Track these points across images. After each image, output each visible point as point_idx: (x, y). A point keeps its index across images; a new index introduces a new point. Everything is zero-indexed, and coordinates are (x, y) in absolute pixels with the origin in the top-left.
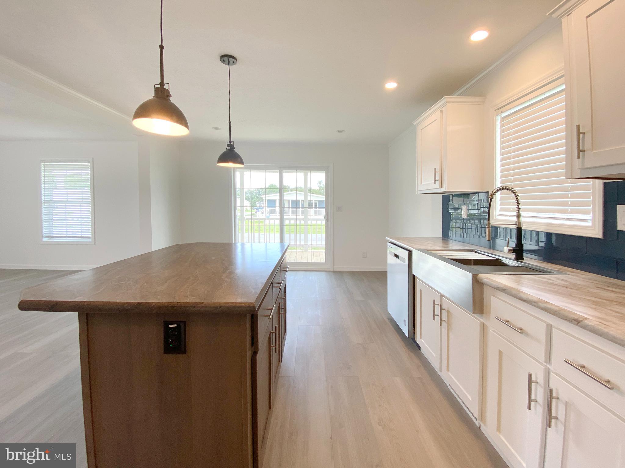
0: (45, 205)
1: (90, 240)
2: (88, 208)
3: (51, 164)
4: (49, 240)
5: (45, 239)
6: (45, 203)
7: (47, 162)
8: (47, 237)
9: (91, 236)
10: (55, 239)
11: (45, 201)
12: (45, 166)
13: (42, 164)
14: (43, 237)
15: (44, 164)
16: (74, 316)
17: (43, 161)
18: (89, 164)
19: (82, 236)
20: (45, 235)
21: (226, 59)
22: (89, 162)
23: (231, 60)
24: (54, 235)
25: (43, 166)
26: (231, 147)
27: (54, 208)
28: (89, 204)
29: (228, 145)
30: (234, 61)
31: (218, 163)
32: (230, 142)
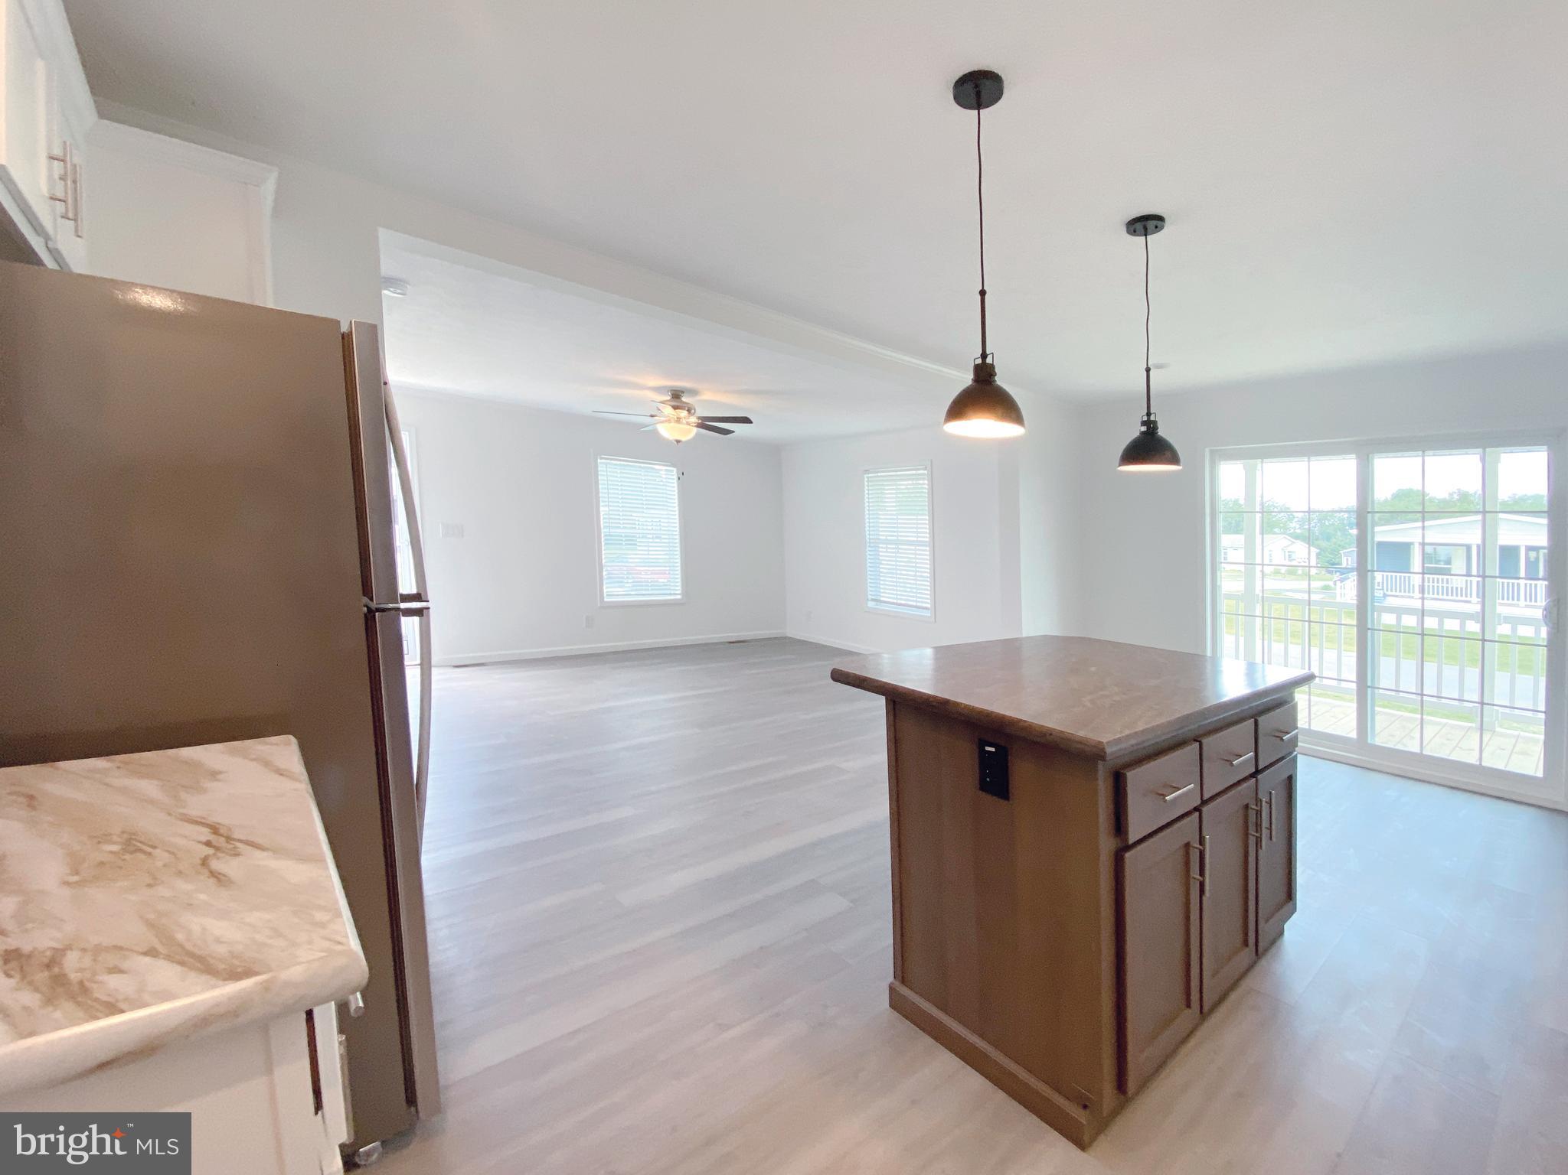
0: (869, 546)
1: (928, 614)
2: (925, 553)
3: (877, 475)
4: (875, 605)
5: (871, 604)
6: (870, 543)
7: (872, 473)
8: (872, 600)
9: (929, 606)
10: (884, 606)
11: (869, 538)
12: (870, 479)
13: (866, 476)
14: (868, 600)
16: (881, 701)
17: (867, 471)
18: (926, 472)
19: (919, 604)
20: (870, 597)
21: (1139, 226)
22: (925, 469)
23: (1151, 224)
24: (882, 599)
25: (866, 479)
26: (1150, 426)
27: (881, 552)
28: (926, 546)
29: (1144, 423)
30: (1159, 223)
31: (1120, 465)
32: (1149, 414)
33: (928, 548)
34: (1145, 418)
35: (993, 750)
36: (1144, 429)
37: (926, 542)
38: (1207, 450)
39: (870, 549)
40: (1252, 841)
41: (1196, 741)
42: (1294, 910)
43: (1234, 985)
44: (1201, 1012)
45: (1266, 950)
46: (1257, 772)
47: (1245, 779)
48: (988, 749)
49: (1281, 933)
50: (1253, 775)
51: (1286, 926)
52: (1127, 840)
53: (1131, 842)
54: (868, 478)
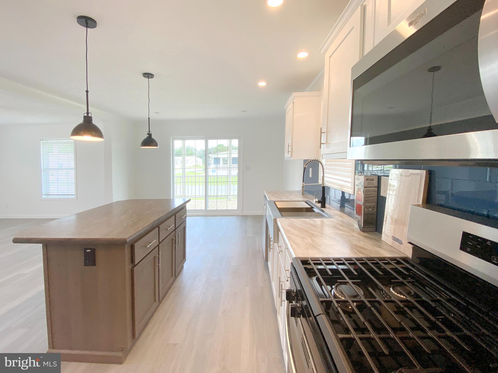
1: (74, 197)
2: (73, 173)
3: (47, 141)
4: (46, 197)
5: (44, 196)
7: (45, 140)
8: (45, 195)
9: (74, 193)
10: (50, 196)
11: (43, 169)
12: (44, 143)
13: (41, 142)
14: (42, 195)
15: (42, 141)
17: (42, 140)
18: (73, 141)
19: (69, 193)
20: (44, 193)
21: (147, 76)
23: (150, 76)
24: (50, 193)
25: (42, 143)
26: (150, 135)
27: (50, 175)
28: (73, 170)
29: (148, 134)
30: (152, 76)
31: (141, 147)
32: (149, 132)
33: (74, 171)
34: (148, 133)
35: (90, 251)
36: (148, 136)
37: (73, 168)
38: (171, 137)
39: (43, 173)
40: (174, 248)
41: (158, 227)
42: (186, 261)
43: (169, 288)
44: (159, 301)
45: (178, 276)
46: (176, 229)
47: (173, 232)
48: (88, 251)
49: (183, 267)
50: (175, 230)
51: (184, 265)
52: (134, 264)
53: (136, 264)
54: (43, 142)
